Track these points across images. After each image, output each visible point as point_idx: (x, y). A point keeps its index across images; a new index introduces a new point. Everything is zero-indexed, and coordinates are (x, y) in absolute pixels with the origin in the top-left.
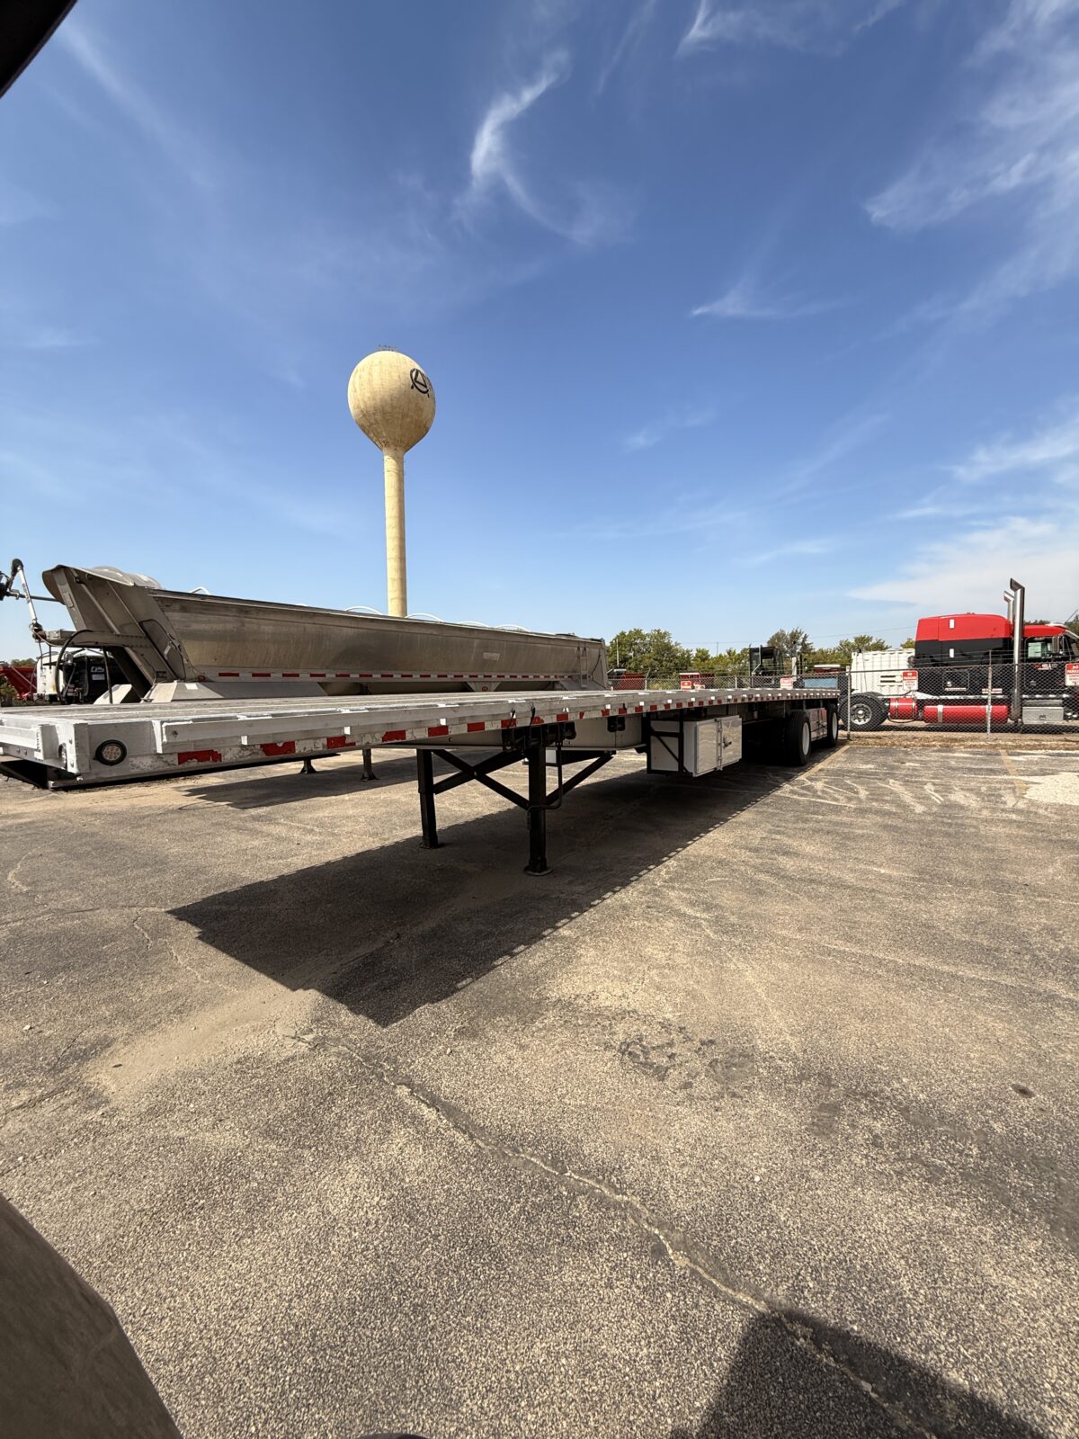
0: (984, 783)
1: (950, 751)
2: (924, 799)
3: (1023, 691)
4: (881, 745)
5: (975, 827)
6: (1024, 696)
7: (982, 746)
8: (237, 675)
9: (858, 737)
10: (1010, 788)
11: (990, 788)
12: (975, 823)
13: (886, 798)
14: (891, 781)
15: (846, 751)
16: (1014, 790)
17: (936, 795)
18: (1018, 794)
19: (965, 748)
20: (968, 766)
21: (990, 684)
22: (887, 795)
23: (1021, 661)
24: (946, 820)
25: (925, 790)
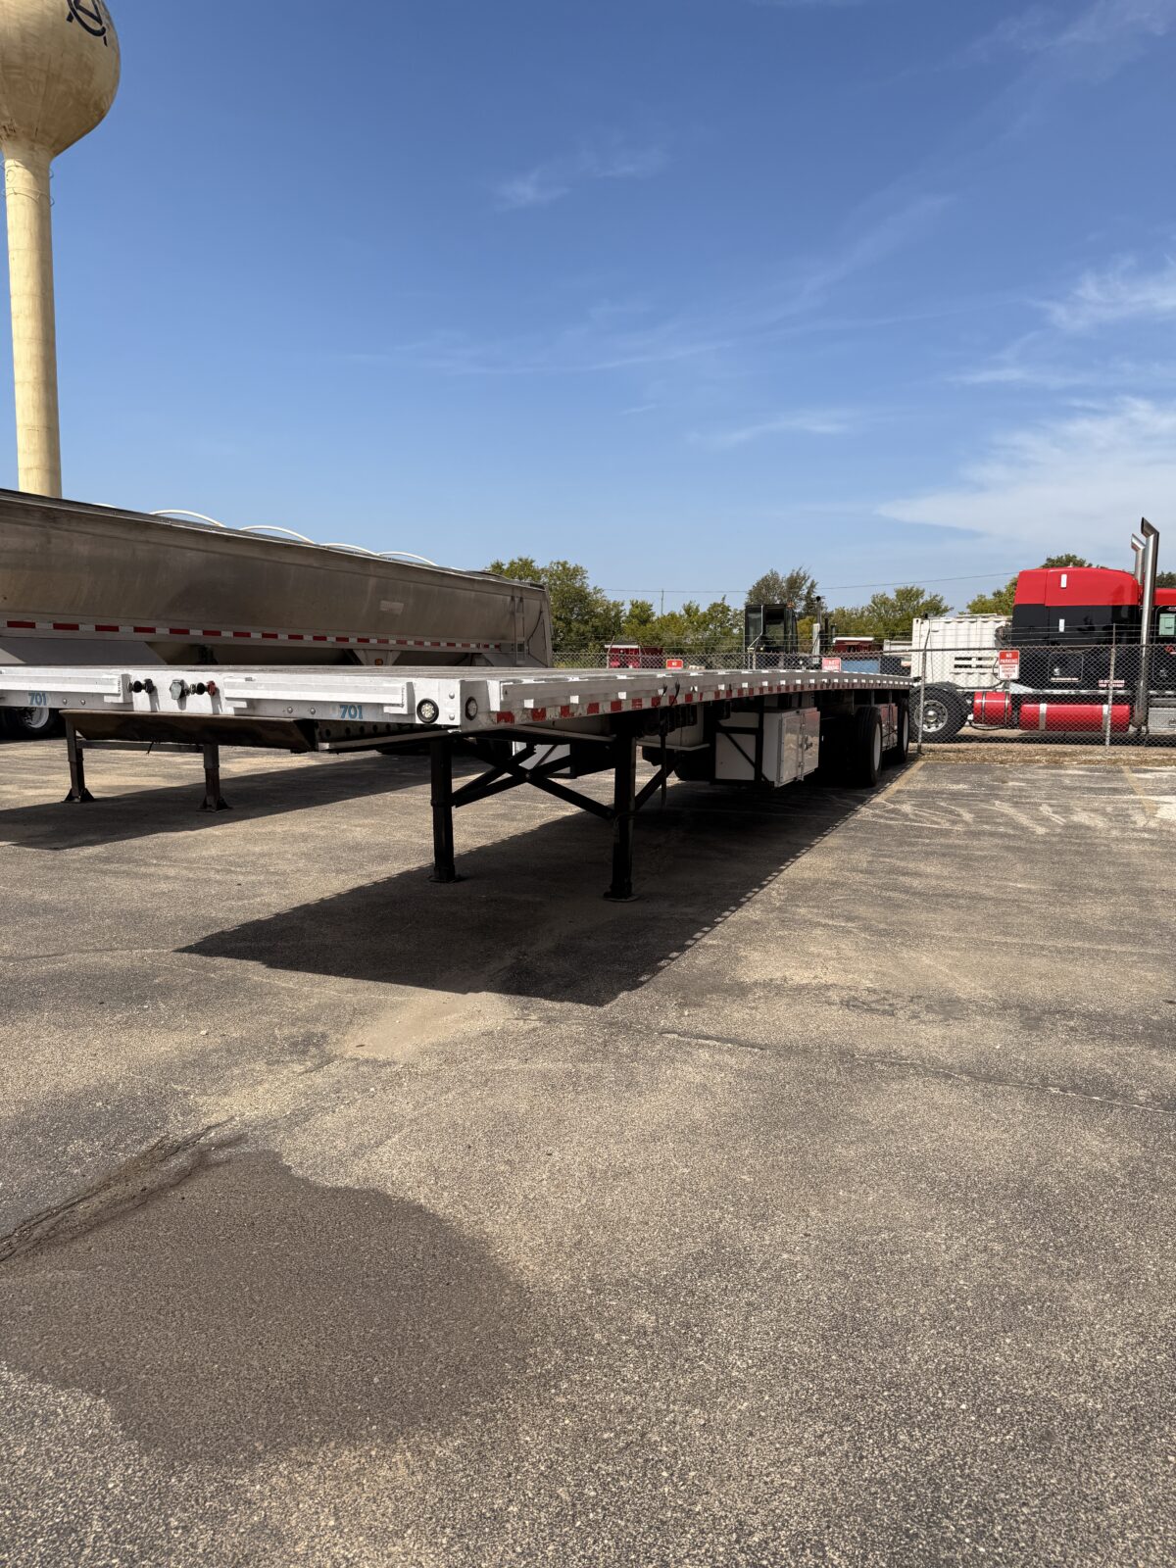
0: (1109, 803)
1: (1061, 768)
2: (1044, 821)
3: (1151, 685)
4: (967, 760)
5: (1105, 845)
6: (1151, 692)
7: (1099, 762)
8: (32, 625)
9: (931, 750)
10: (1139, 808)
11: (1115, 809)
12: (1105, 842)
13: (998, 820)
14: (997, 802)
15: (922, 768)
16: (1143, 809)
17: (1057, 816)
18: (1148, 814)
19: (1078, 764)
20: (1086, 785)
21: (1112, 673)
22: (997, 817)
23: (1150, 640)
24: (1073, 840)
25: (1041, 812)
